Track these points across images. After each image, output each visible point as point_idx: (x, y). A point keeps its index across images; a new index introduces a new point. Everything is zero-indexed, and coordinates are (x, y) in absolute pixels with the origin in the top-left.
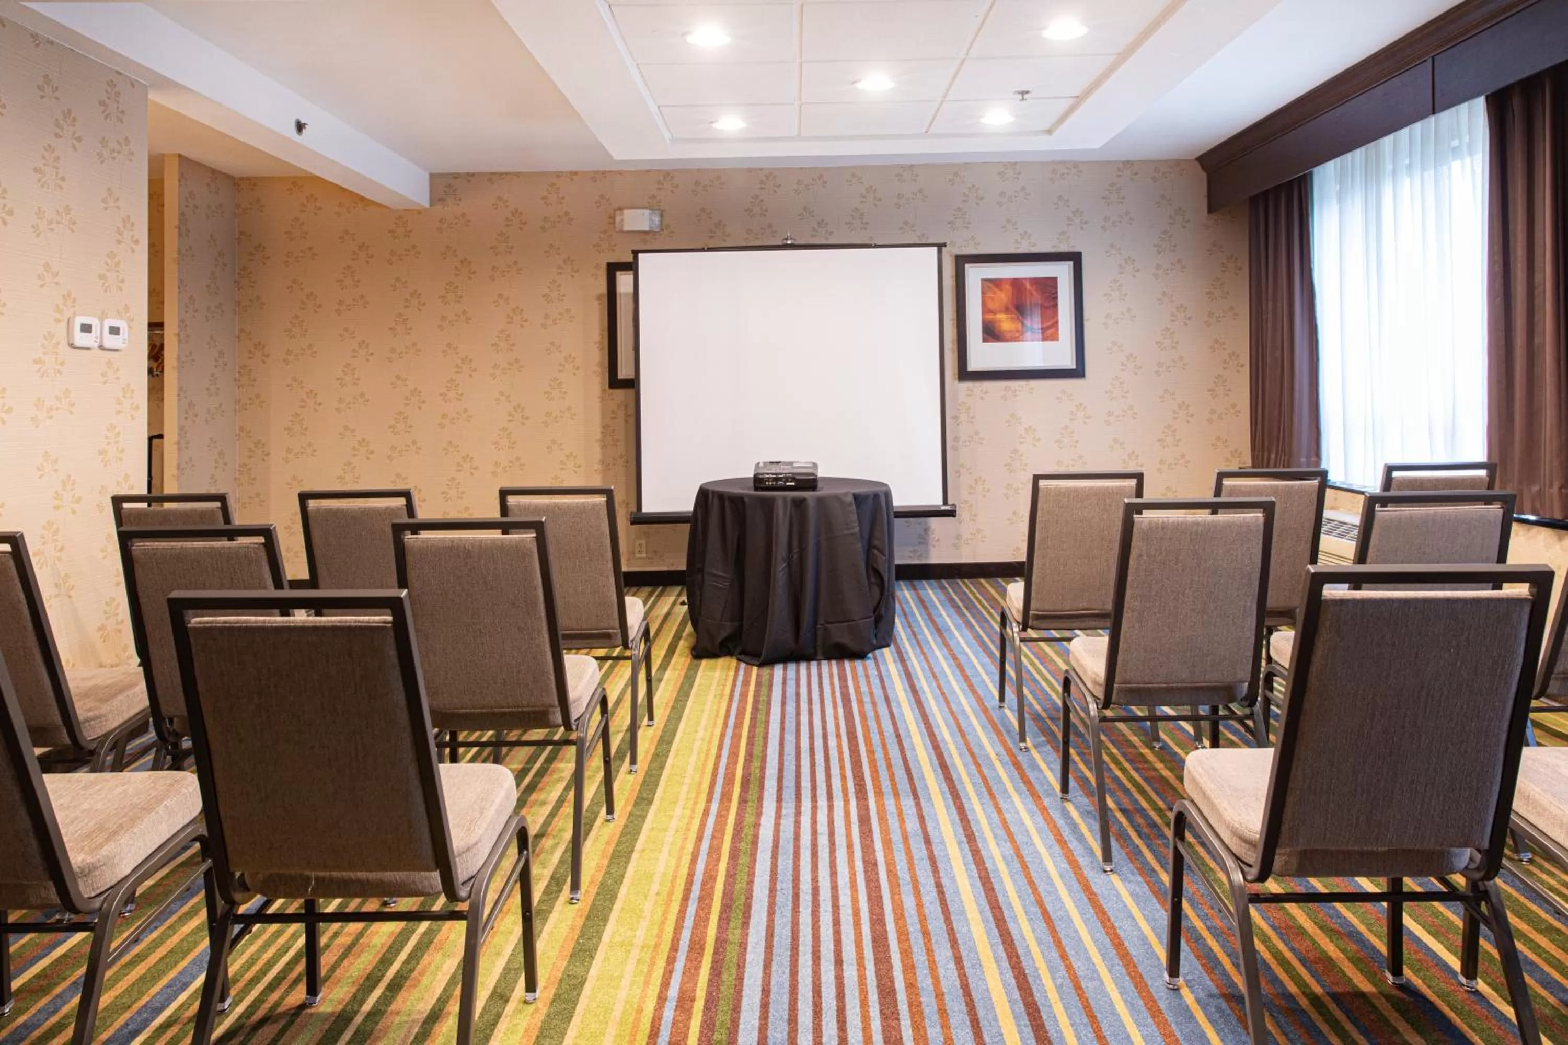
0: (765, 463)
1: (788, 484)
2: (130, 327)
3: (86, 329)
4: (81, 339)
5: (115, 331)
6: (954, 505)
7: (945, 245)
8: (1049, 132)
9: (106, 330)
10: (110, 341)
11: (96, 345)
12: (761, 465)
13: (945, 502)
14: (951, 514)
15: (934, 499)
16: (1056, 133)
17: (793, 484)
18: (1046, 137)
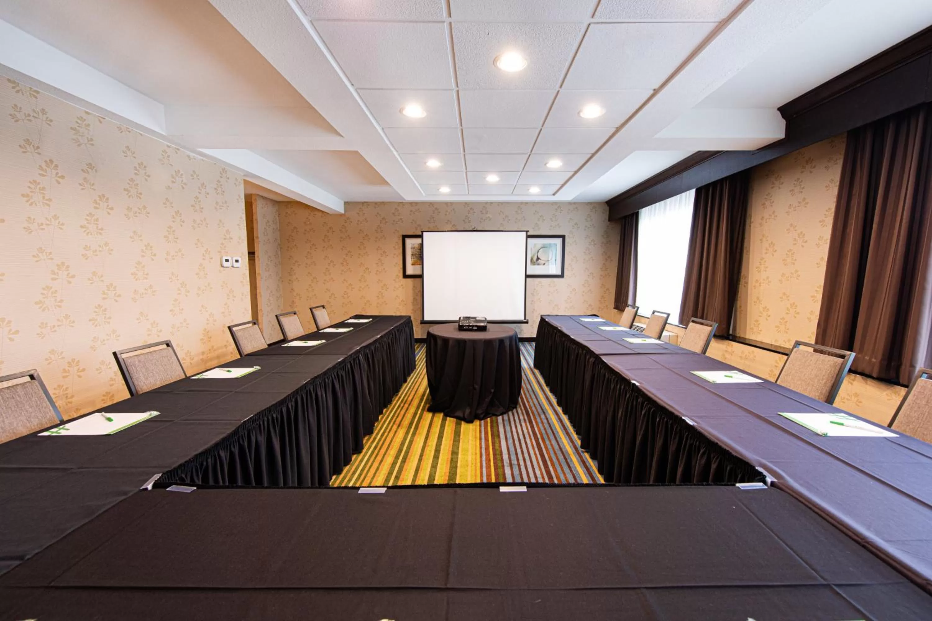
0: (464, 317)
1: (474, 328)
2: (242, 260)
3: (227, 261)
4: (225, 264)
5: (237, 261)
6: (528, 320)
7: (528, 231)
8: (554, 194)
9: (234, 261)
10: (236, 264)
11: (231, 266)
12: (462, 318)
13: (525, 319)
14: (527, 323)
15: (522, 318)
16: (556, 195)
17: (476, 328)
18: (553, 197)
